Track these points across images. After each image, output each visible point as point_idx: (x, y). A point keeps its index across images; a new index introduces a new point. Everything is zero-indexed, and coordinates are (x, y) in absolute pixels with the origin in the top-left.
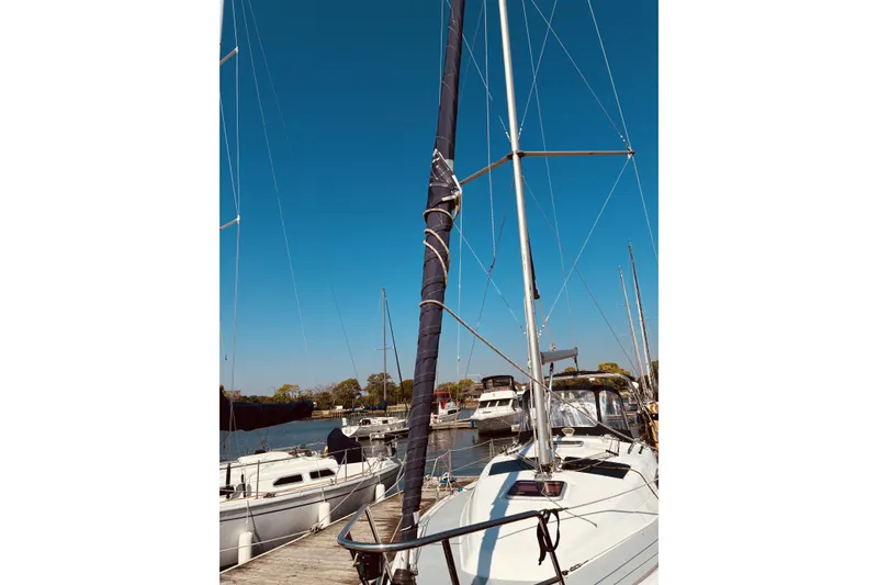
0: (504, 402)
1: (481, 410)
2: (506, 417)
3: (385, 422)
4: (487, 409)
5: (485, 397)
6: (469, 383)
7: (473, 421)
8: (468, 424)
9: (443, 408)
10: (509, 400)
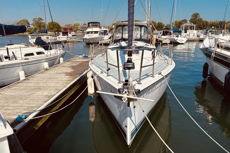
0: (96, 32)
1: (88, 35)
2: (96, 38)
3: (48, 38)
4: (90, 35)
5: (89, 30)
6: (78, 25)
7: (84, 39)
8: (82, 40)
9: (70, 34)
10: (98, 32)
